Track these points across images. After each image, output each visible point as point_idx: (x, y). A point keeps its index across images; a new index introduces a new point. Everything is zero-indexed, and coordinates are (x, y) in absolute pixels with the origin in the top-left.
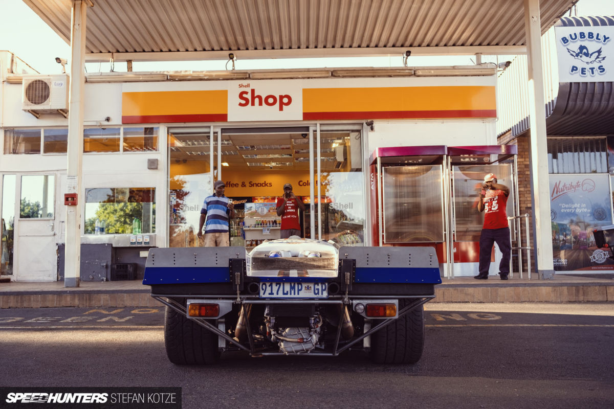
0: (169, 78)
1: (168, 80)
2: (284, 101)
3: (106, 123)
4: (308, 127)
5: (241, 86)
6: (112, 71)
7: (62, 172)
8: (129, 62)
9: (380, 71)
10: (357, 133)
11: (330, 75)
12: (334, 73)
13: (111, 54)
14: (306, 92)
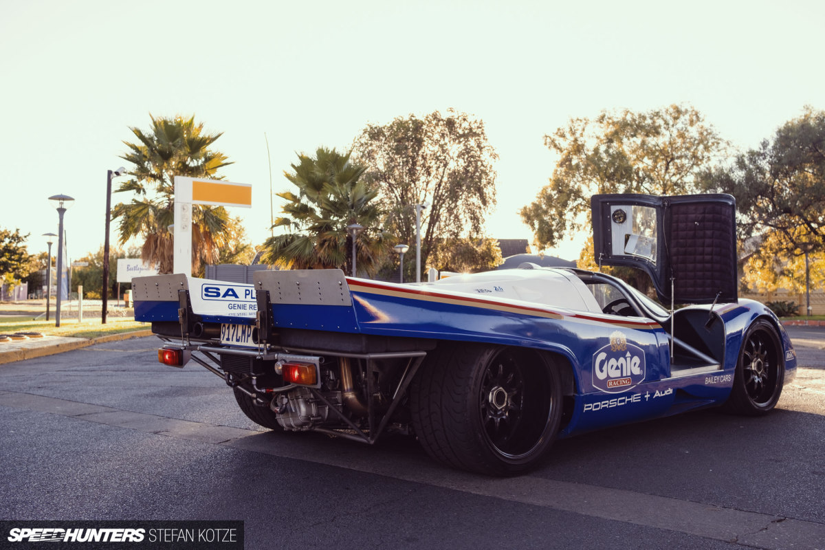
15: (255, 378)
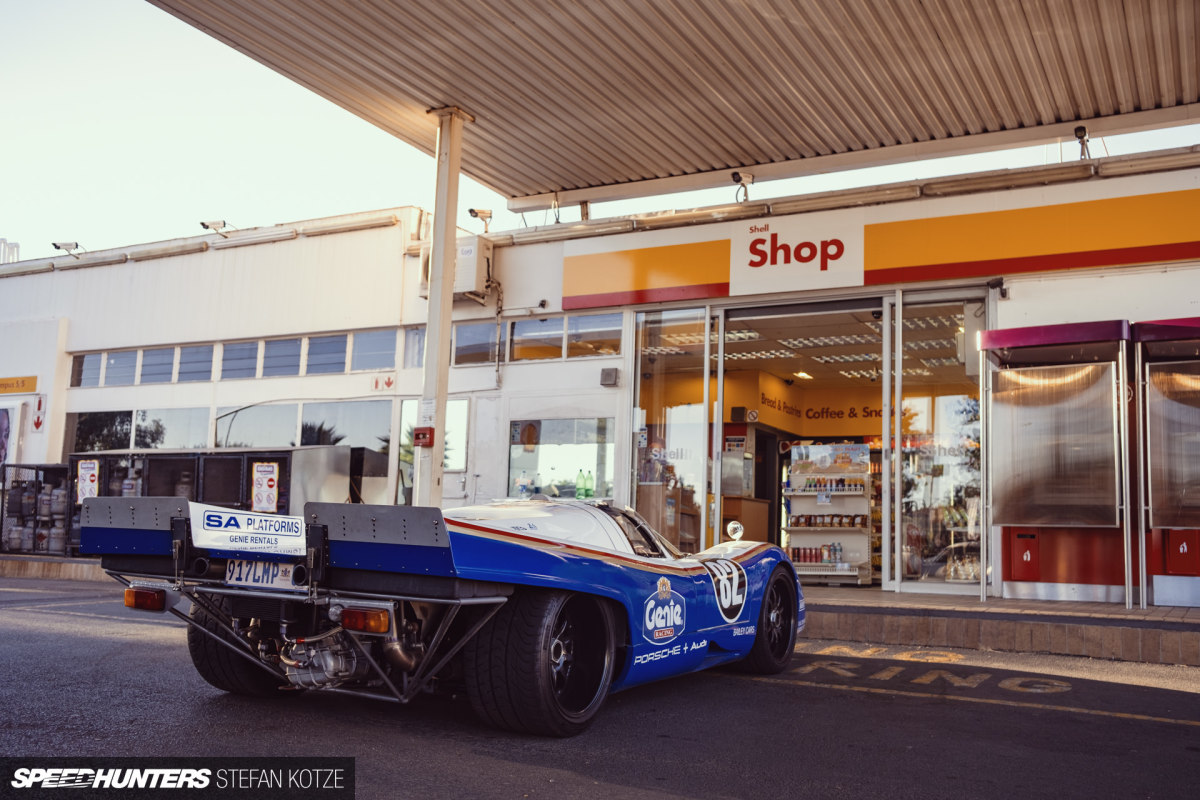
0: (635, 226)
1: (634, 230)
2: (829, 252)
3: (541, 310)
4: (881, 299)
5: (753, 230)
6: (558, 222)
7: (478, 394)
8: (584, 204)
9: (1019, 176)
10: (978, 305)
11: (918, 193)
12: (926, 190)
13: (553, 194)
14: (871, 231)
15: (285, 625)
